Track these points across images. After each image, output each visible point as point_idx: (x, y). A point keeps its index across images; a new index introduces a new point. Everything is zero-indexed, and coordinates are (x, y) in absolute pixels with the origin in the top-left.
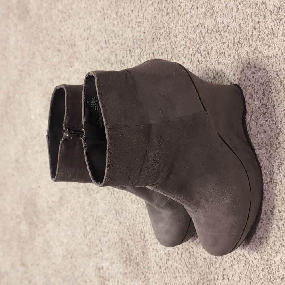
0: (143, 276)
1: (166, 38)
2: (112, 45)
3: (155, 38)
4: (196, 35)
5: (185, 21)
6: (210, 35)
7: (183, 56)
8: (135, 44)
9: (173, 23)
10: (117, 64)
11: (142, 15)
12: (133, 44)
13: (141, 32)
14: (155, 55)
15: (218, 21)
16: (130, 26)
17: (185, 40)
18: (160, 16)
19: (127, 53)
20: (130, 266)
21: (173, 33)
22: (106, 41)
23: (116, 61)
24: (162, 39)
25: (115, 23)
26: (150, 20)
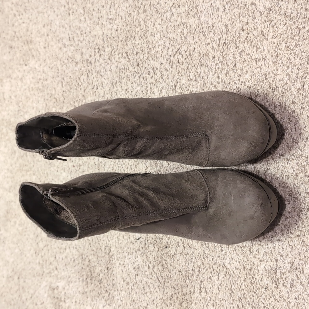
0: (107, 294)
1: (142, 37)
2: (77, 43)
3: (130, 37)
4: (177, 35)
5: (165, 20)
6: (192, 35)
7: (161, 56)
8: (106, 42)
9: (151, 22)
10: (83, 63)
11: (114, 12)
12: (103, 42)
13: (113, 30)
14: (128, 55)
15: (202, 21)
16: (100, 23)
17: (164, 39)
18: (136, 13)
19: (95, 52)
20: (92, 284)
21: (150, 31)
22: (70, 38)
23: (81, 60)
24: (137, 38)
25: (82, 19)
26: (123, 17)
